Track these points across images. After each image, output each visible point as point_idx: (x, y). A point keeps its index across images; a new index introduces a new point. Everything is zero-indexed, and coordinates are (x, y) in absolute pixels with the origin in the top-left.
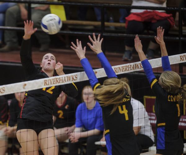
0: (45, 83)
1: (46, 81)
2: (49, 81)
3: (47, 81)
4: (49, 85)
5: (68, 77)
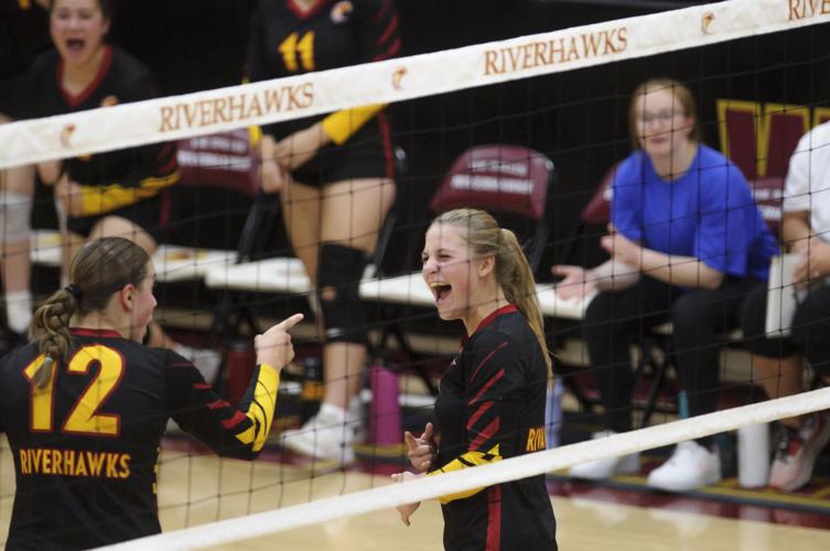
0: (488, 63)
1: (492, 57)
2: (507, 54)
3: (495, 53)
4: (503, 71)
5: (588, 39)
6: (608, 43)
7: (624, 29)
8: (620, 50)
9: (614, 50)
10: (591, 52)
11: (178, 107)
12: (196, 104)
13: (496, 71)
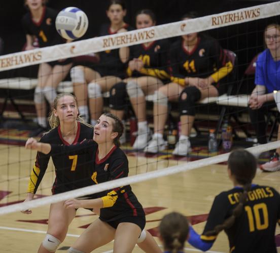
0: (213, 21)
1: (214, 19)
2: (219, 18)
3: (216, 18)
4: (218, 24)
5: (247, 13)
6: (254, 13)
7: (259, 9)
8: (257, 16)
9: (255, 16)
10: (248, 17)
11: (109, 39)
12: (115, 38)
13: (216, 24)
